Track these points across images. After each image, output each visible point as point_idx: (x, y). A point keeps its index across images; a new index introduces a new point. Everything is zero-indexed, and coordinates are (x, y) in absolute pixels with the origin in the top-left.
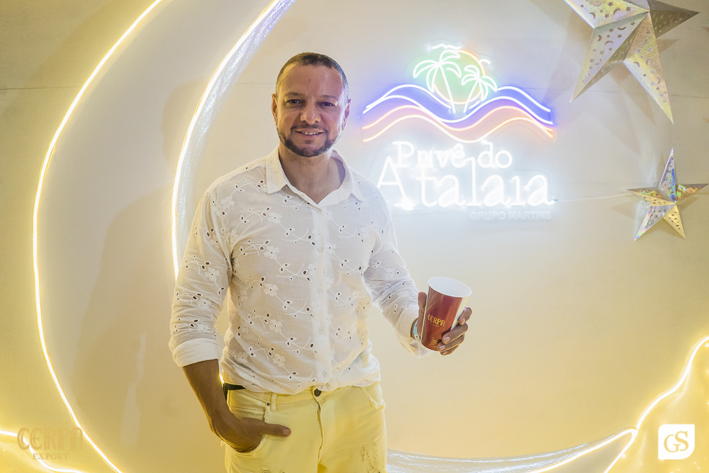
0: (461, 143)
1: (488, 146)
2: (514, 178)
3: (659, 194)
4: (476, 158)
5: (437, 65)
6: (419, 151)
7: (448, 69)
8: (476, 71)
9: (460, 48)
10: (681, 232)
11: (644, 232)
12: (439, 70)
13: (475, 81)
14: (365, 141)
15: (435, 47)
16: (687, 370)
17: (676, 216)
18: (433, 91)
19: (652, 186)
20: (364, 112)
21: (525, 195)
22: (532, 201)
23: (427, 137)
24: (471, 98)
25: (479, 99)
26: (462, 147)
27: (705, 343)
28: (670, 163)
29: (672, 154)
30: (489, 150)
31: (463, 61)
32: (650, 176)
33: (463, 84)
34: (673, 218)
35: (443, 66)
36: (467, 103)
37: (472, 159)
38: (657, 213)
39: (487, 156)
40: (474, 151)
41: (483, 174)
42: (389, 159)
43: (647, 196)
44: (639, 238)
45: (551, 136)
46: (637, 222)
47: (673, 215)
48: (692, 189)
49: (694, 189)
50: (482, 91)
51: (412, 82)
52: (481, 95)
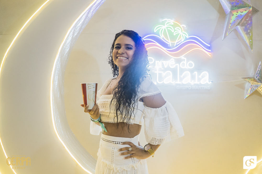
0: (174, 58)
1: (185, 60)
2: (195, 73)
3: (255, 80)
4: (179, 64)
5: (164, 27)
6: (156, 62)
7: (168, 28)
8: (180, 30)
9: (173, 20)
11: (248, 95)
12: (165, 29)
13: (179, 34)
15: (163, 20)
18: (162, 38)
19: (252, 77)
21: (199, 80)
22: (202, 82)
23: (159, 55)
24: (178, 40)
25: (181, 41)
26: (174, 60)
28: (259, 67)
29: (260, 64)
30: (185, 61)
31: (175, 26)
32: (251, 72)
33: (174, 34)
36: (176, 42)
37: (178, 65)
38: (254, 88)
39: (184, 63)
40: (179, 61)
41: (182, 71)
43: (249, 80)
44: (247, 98)
45: (210, 56)
46: (245, 91)
47: (260, 89)
50: (182, 37)
51: (154, 33)
52: (182, 39)
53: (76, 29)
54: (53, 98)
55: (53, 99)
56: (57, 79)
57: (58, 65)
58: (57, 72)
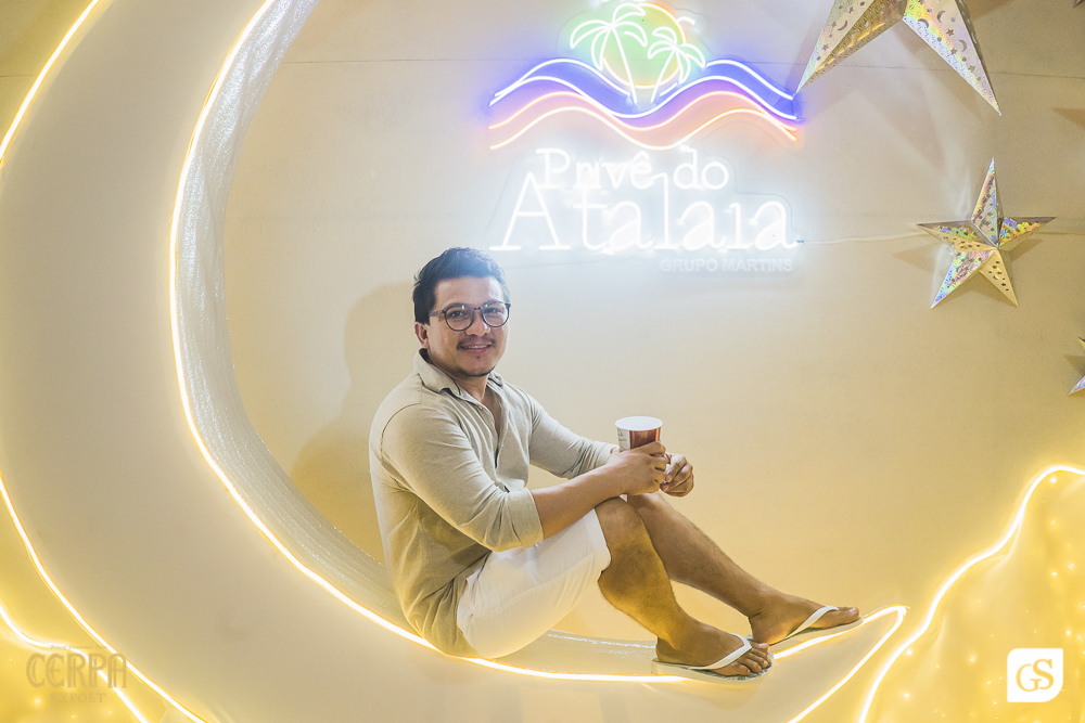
0: (648, 151)
1: (692, 154)
2: (732, 206)
4: (671, 174)
5: (609, 27)
6: (580, 167)
7: (626, 33)
8: (671, 36)
10: (1010, 295)
11: (947, 290)
12: (612, 34)
13: (669, 52)
14: (492, 148)
16: (1019, 518)
17: (998, 270)
18: (601, 69)
19: (960, 219)
20: (492, 103)
21: (749, 233)
22: (762, 243)
23: (591, 141)
24: (663, 80)
25: (676, 79)
26: (647, 156)
27: (1049, 476)
28: (990, 183)
29: (990, 172)
30: (691, 161)
31: (650, 21)
33: (650, 57)
34: (994, 271)
35: (618, 29)
36: (656, 87)
37: (664, 175)
38: (967, 263)
39: (687, 170)
40: (667, 162)
41: (681, 199)
42: (530, 176)
43: (951, 234)
44: (940, 304)
45: (794, 139)
46: (936, 278)
47: (994, 267)
48: (1027, 224)
49: (1030, 224)
50: (680, 67)
51: (570, 54)
52: (679, 72)
53: (258, 49)
54: (179, 313)
55: (179, 318)
56: (193, 241)
57: (195, 191)
58: (190, 216)
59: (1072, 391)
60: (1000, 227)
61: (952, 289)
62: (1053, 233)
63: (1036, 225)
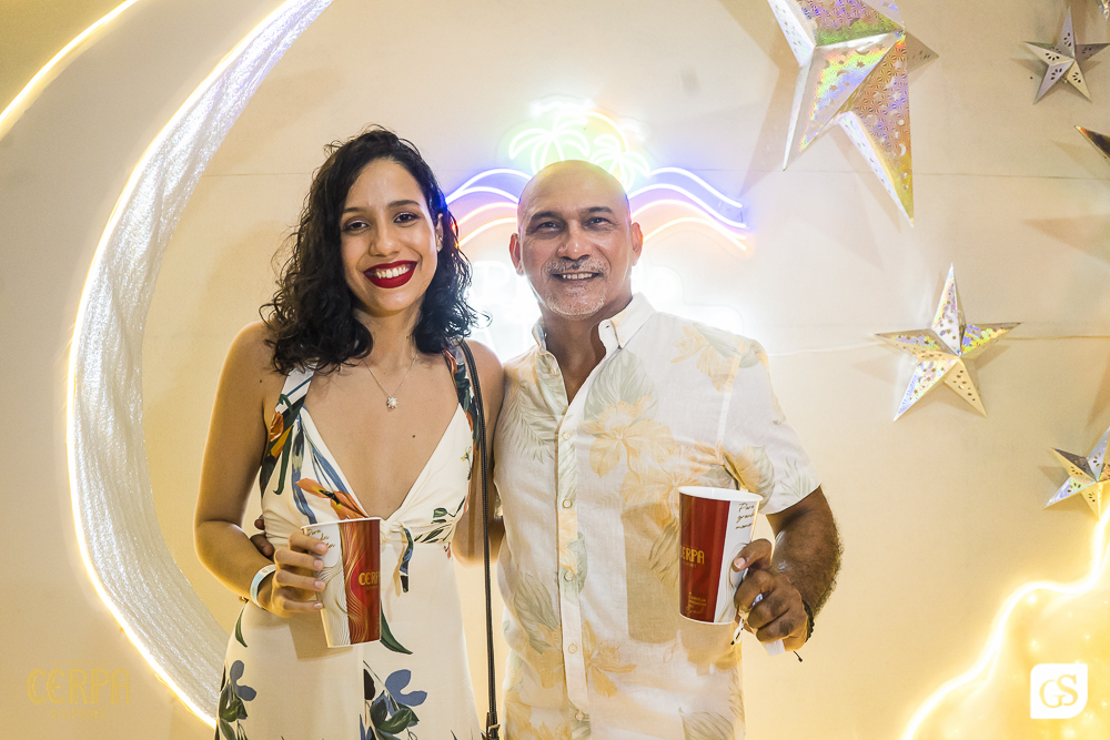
5: (548, 137)
6: (519, 280)
7: (566, 140)
8: (614, 144)
10: (978, 404)
12: (551, 143)
13: (611, 161)
15: (546, 108)
17: (962, 379)
19: (924, 328)
27: (1028, 595)
31: (592, 130)
32: (919, 312)
34: (959, 381)
38: (930, 374)
43: (911, 345)
44: (903, 416)
45: (743, 248)
46: (897, 389)
47: (959, 377)
48: (990, 331)
49: (995, 330)
51: (509, 164)
53: (170, 164)
57: (98, 311)
58: (94, 337)
59: (1048, 505)
60: (962, 335)
61: (913, 401)
62: (1021, 339)
63: (1000, 331)
